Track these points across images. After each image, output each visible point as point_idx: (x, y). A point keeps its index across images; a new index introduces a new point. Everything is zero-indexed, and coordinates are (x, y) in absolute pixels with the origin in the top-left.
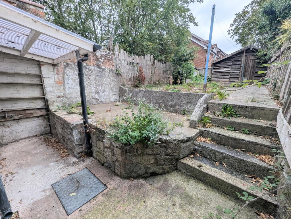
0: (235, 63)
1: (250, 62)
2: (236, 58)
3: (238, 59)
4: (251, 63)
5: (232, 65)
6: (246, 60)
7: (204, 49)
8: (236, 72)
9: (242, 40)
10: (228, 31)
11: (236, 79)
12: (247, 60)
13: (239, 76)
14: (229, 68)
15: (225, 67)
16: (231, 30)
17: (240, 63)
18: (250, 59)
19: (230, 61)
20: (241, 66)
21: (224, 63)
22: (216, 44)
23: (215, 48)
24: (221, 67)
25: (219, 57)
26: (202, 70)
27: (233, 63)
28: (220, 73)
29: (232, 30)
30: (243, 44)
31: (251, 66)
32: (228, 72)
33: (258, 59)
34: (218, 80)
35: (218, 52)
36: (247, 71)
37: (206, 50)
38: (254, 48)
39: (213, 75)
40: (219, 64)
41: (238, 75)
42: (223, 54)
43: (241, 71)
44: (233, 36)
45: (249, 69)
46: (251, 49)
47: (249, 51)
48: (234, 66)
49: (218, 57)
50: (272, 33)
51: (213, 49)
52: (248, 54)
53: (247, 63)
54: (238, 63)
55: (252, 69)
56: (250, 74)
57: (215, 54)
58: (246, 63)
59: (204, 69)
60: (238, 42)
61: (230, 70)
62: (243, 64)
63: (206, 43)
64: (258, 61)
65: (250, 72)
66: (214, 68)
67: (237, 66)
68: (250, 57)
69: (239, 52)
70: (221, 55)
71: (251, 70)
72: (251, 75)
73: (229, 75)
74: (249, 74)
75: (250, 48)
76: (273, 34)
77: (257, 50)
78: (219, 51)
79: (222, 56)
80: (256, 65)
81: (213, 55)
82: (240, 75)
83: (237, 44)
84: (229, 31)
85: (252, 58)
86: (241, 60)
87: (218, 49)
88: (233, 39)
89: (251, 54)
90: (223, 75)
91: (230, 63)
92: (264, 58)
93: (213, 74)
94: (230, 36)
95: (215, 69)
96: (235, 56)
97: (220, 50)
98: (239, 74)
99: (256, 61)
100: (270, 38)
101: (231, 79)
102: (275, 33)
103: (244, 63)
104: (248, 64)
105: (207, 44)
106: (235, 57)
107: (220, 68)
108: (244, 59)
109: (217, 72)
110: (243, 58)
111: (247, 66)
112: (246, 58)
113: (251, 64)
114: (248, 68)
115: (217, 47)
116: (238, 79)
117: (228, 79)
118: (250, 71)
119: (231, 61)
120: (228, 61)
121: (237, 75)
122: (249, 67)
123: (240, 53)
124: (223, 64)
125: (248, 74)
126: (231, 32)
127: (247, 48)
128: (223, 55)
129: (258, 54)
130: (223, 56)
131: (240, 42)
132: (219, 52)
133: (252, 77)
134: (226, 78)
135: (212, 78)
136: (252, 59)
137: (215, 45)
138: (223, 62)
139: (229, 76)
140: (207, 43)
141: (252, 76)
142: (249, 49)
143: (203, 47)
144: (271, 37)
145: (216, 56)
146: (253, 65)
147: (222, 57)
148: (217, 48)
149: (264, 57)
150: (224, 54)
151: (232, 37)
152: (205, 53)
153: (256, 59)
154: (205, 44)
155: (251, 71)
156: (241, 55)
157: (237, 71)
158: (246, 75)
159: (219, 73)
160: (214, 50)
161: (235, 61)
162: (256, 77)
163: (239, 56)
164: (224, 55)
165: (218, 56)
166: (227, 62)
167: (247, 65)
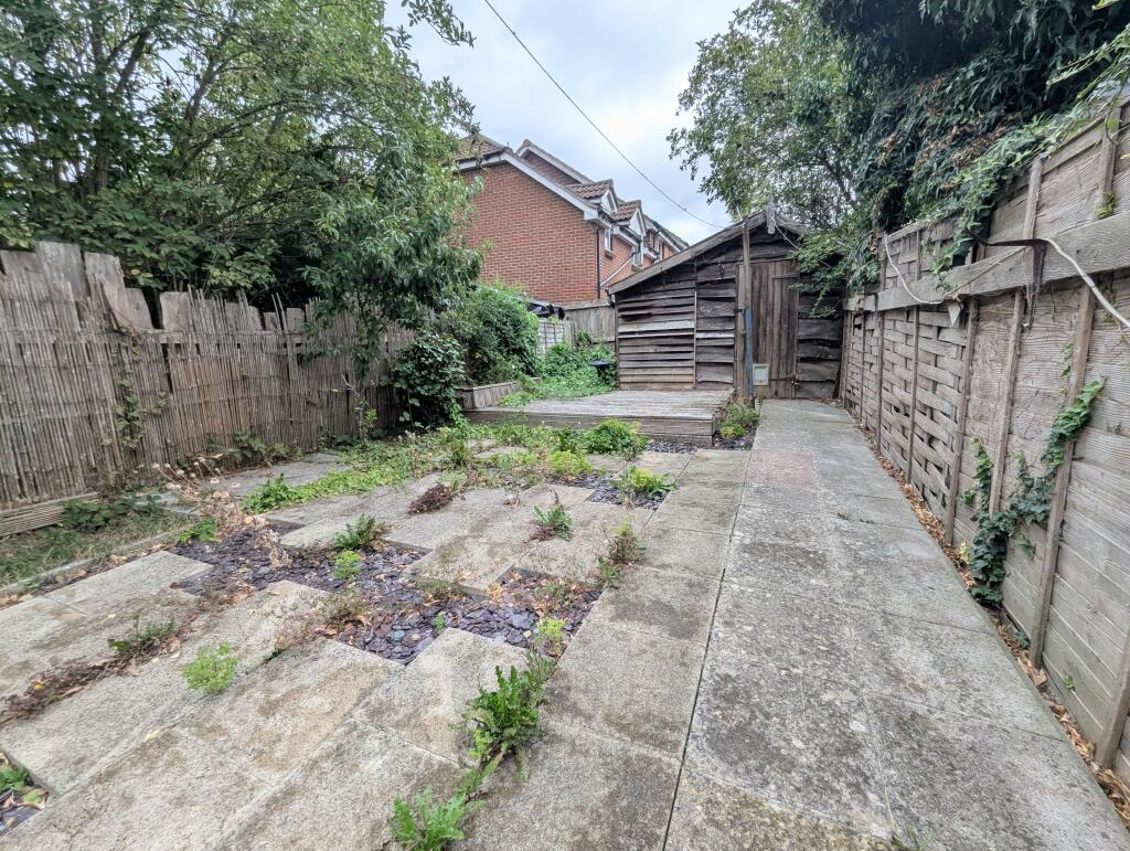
0: (712, 293)
1: (771, 289)
2: (710, 268)
3: (722, 275)
4: (776, 294)
5: (703, 302)
6: (756, 283)
7: (587, 217)
8: (718, 335)
9: (729, 187)
10: (668, 139)
11: (722, 369)
12: (761, 282)
13: (735, 355)
14: (688, 317)
15: (670, 312)
16: (680, 134)
17: (731, 293)
18: (770, 280)
19: (689, 285)
20: (737, 311)
21: (664, 292)
22: (639, 202)
23: (635, 217)
24: (654, 311)
25: (657, 254)
26: (588, 317)
27: (703, 291)
28: (653, 341)
29: (683, 132)
30: (736, 204)
31: (777, 312)
32: (685, 337)
33: (806, 276)
34: (648, 372)
35: (649, 232)
36: (765, 335)
37: (593, 223)
38: (783, 224)
39: (622, 350)
40: (643, 298)
41: (732, 351)
42: (669, 241)
43: (740, 332)
44: (690, 161)
45: (773, 325)
46: (771, 231)
47: (763, 239)
48: (707, 310)
49: (652, 255)
50: (880, 143)
51: (627, 219)
52: (761, 254)
53: (759, 298)
54: (722, 293)
55: (785, 326)
56: (780, 349)
57: (639, 241)
58: (756, 295)
59: (592, 312)
60: (715, 192)
61: (691, 325)
62: (746, 298)
63: (592, 194)
64: (807, 288)
65: (776, 337)
66: (623, 317)
67: (723, 310)
68: (771, 266)
69: (721, 240)
70: (664, 244)
71: (781, 328)
72: (784, 353)
73: (690, 349)
74: (775, 347)
75: (765, 224)
76: (882, 150)
77: (793, 235)
78: (654, 228)
79: (666, 250)
80: (798, 307)
81: (629, 246)
82: (739, 348)
83: (710, 201)
84: (673, 138)
85: (776, 270)
86: (732, 280)
87: (647, 222)
88: (693, 178)
89: (774, 253)
90: (667, 349)
91: (685, 290)
92: (829, 277)
93: (624, 343)
94: (678, 160)
95: (630, 319)
96: (706, 261)
97: (655, 224)
98: (732, 347)
99: (798, 285)
100: (868, 174)
101: (701, 368)
102: (892, 144)
103: (749, 296)
104: (766, 302)
105: (597, 197)
106: (709, 265)
107: (649, 315)
108: (744, 274)
109: (640, 333)
110: (741, 270)
111: (762, 310)
112: (754, 273)
113: (777, 301)
114: (769, 320)
115: (645, 212)
116: (730, 368)
117: (690, 371)
118: (776, 330)
119: (693, 284)
120: (682, 285)
121: (723, 351)
122: (770, 312)
123: (727, 246)
124: (661, 299)
125: (769, 348)
126: (682, 143)
127: (751, 225)
128: (672, 244)
129: (801, 257)
130: (670, 248)
131: (722, 193)
132: (655, 234)
133: (790, 361)
134: (679, 364)
135: (622, 365)
136: (779, 275)
137: (635, 202)
138: (661, 288)
139: (693, 356)
140: (598, 193)
141: (787, 357)
142: (762, 228)
143: (582, 212)
144: (874, 166)
145: (644, 251)
146: (786, 307)
147: (667, 253)
148: (645, 217)
149: (830, 272)
150: (672, 241)
151: (689, 167)
152: (594, 238)
153: (795, 279)
154: (591, 198)
155: (780, 335)
156: (732, 255)
157: (724, 331)
158: (762, 352)
159: (648, 342)
160: (634, 225)
161: (711, 282)
162: (803, 360)
163: (722, 258)
164: (675, 243)
165: (650, 249)
166: (676, 285)
167: (762, 305)
